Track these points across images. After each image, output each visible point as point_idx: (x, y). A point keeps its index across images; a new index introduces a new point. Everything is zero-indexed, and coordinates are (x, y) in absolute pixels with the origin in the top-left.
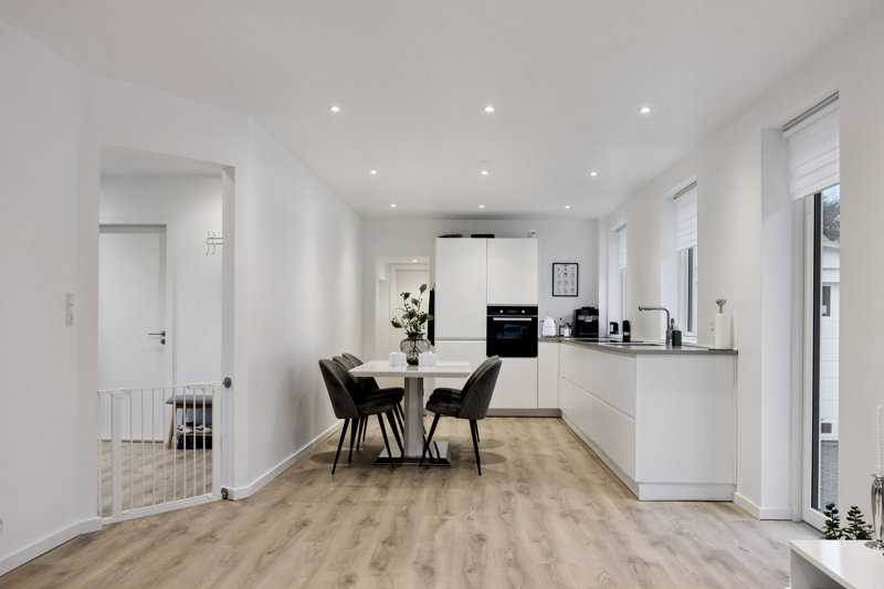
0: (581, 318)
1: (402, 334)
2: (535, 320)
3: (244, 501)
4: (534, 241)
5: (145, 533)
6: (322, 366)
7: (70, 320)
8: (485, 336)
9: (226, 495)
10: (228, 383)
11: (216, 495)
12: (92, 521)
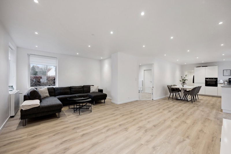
0: (230, 80)
1: (182, 82)
2: (217, 80)
3: (155, 100)
4: (217, 66)
5: (142, 101)
6: (167, 86)
7: (136, 80)
8: (205, 82)
9: (153, 100)
10: (153, 87)
11: (152, 99)
12: (138, 99)
